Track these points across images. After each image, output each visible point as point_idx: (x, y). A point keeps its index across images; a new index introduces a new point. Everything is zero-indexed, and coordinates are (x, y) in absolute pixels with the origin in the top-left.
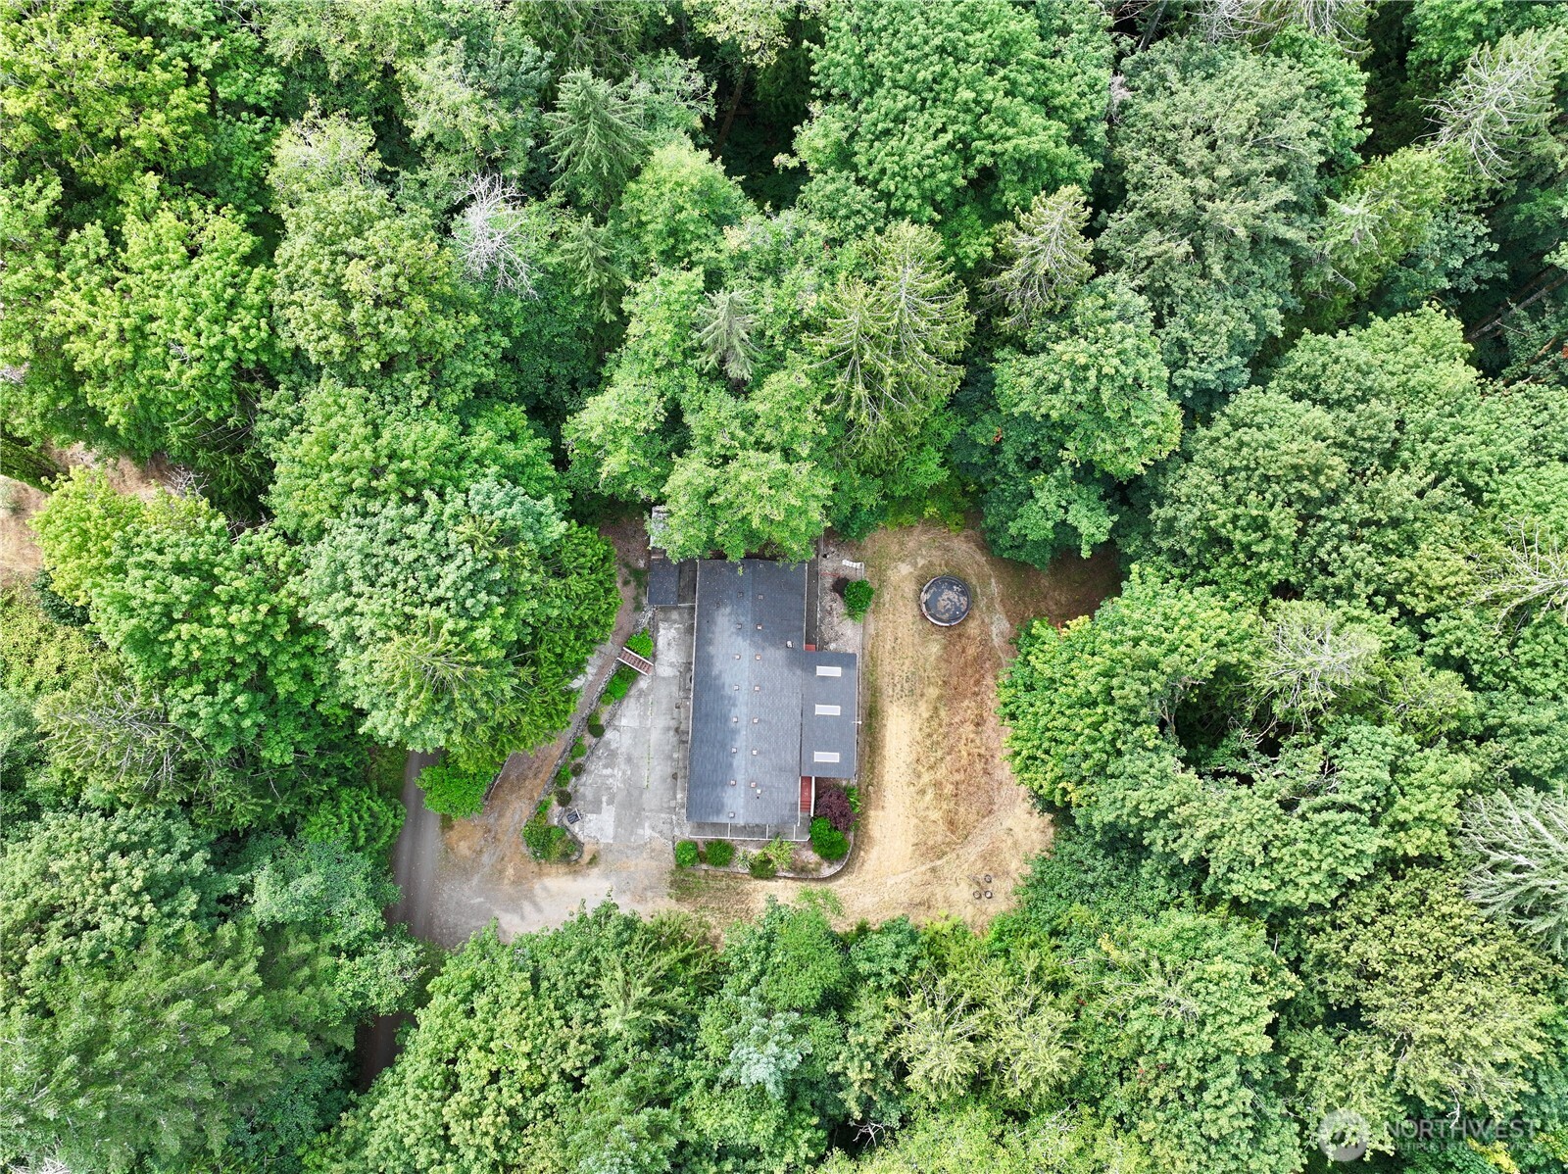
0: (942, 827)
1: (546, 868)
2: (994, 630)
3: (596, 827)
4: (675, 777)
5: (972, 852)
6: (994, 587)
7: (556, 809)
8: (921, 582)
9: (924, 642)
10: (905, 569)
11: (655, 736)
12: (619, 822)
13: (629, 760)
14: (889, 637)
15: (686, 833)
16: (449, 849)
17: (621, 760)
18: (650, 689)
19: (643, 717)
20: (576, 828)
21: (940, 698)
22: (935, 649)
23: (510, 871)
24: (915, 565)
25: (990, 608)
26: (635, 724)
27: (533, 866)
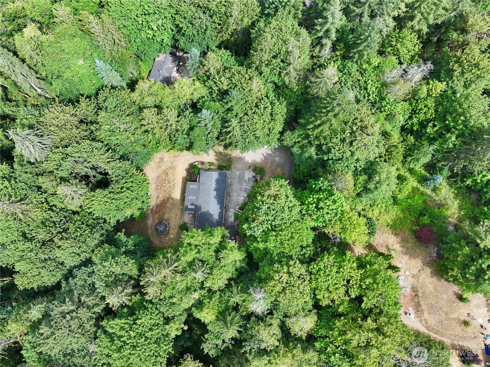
0: (169, 173)
1: (261, 165)
2: (151, 221)
3: (249, 175)
4: (231, 185)
5: (163, 168)
6: (150, 232)
7: (258, 178)
8: (168, 233)
9: (169, 218)
10: (172, 236)
11: (235, 195)
12: (244, 175)
13: (241, 190)
14: (177, 219)
15: (228, 172)
16: (283, 170)
17: (243, 190)
18: (236, 206)
19: (238, 199)
20: (254, 174)
21: (166, 203)
22: (166, 216)
23: (269, 165)
24: (169, 237)
25: (151, 226)
26: (240, 198)
27: (264, 166)
